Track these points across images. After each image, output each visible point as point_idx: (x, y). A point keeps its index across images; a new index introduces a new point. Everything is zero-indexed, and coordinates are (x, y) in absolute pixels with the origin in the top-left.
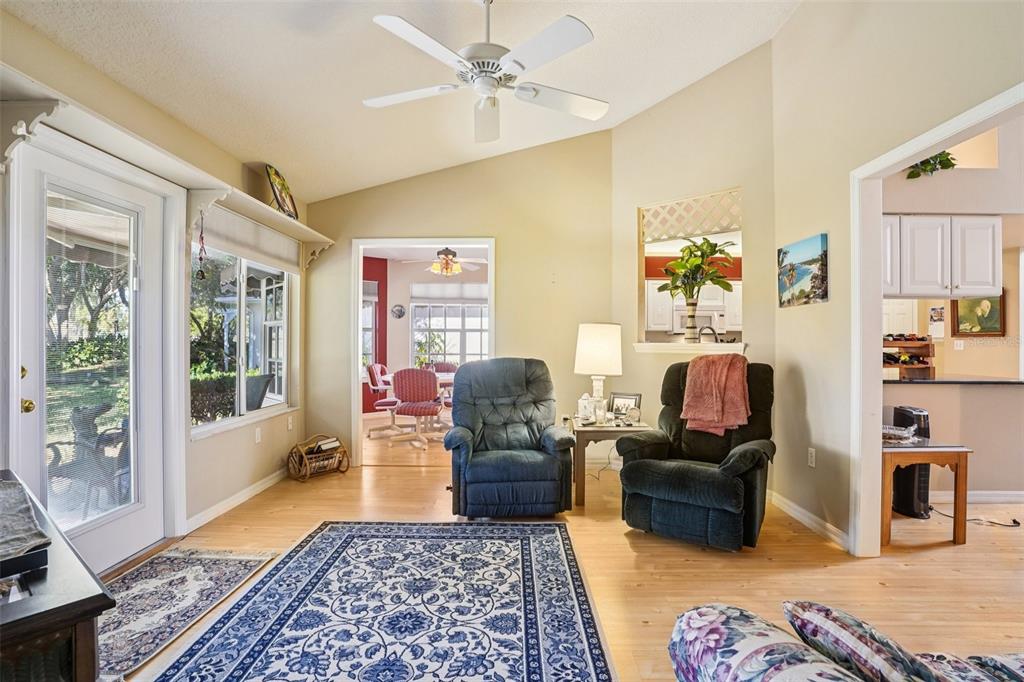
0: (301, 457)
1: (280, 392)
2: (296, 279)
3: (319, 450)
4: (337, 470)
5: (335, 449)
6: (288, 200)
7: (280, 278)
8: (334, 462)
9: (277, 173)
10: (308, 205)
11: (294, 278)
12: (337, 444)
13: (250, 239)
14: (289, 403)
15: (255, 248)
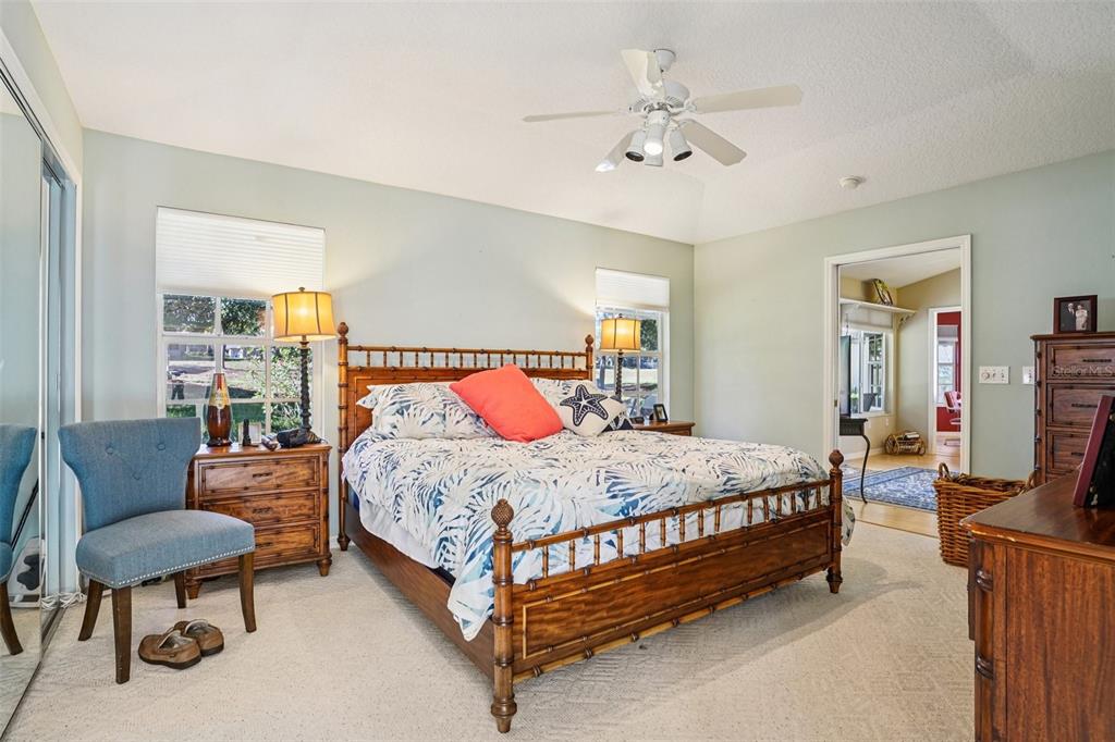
0: (894, 442)
1: (879, 406)
2: (891, 336)
3: (906, 438)
4: (918, 454)
5: (917, 439)
6: (886, 295)
7: (879, 336)
8: (915, 447)
9: (880, 282)
10: (898, 290)
11: (889, 336)
12: (917, 436)
13: (866, 320)
14: (886, 410)
15: (869, 324)
